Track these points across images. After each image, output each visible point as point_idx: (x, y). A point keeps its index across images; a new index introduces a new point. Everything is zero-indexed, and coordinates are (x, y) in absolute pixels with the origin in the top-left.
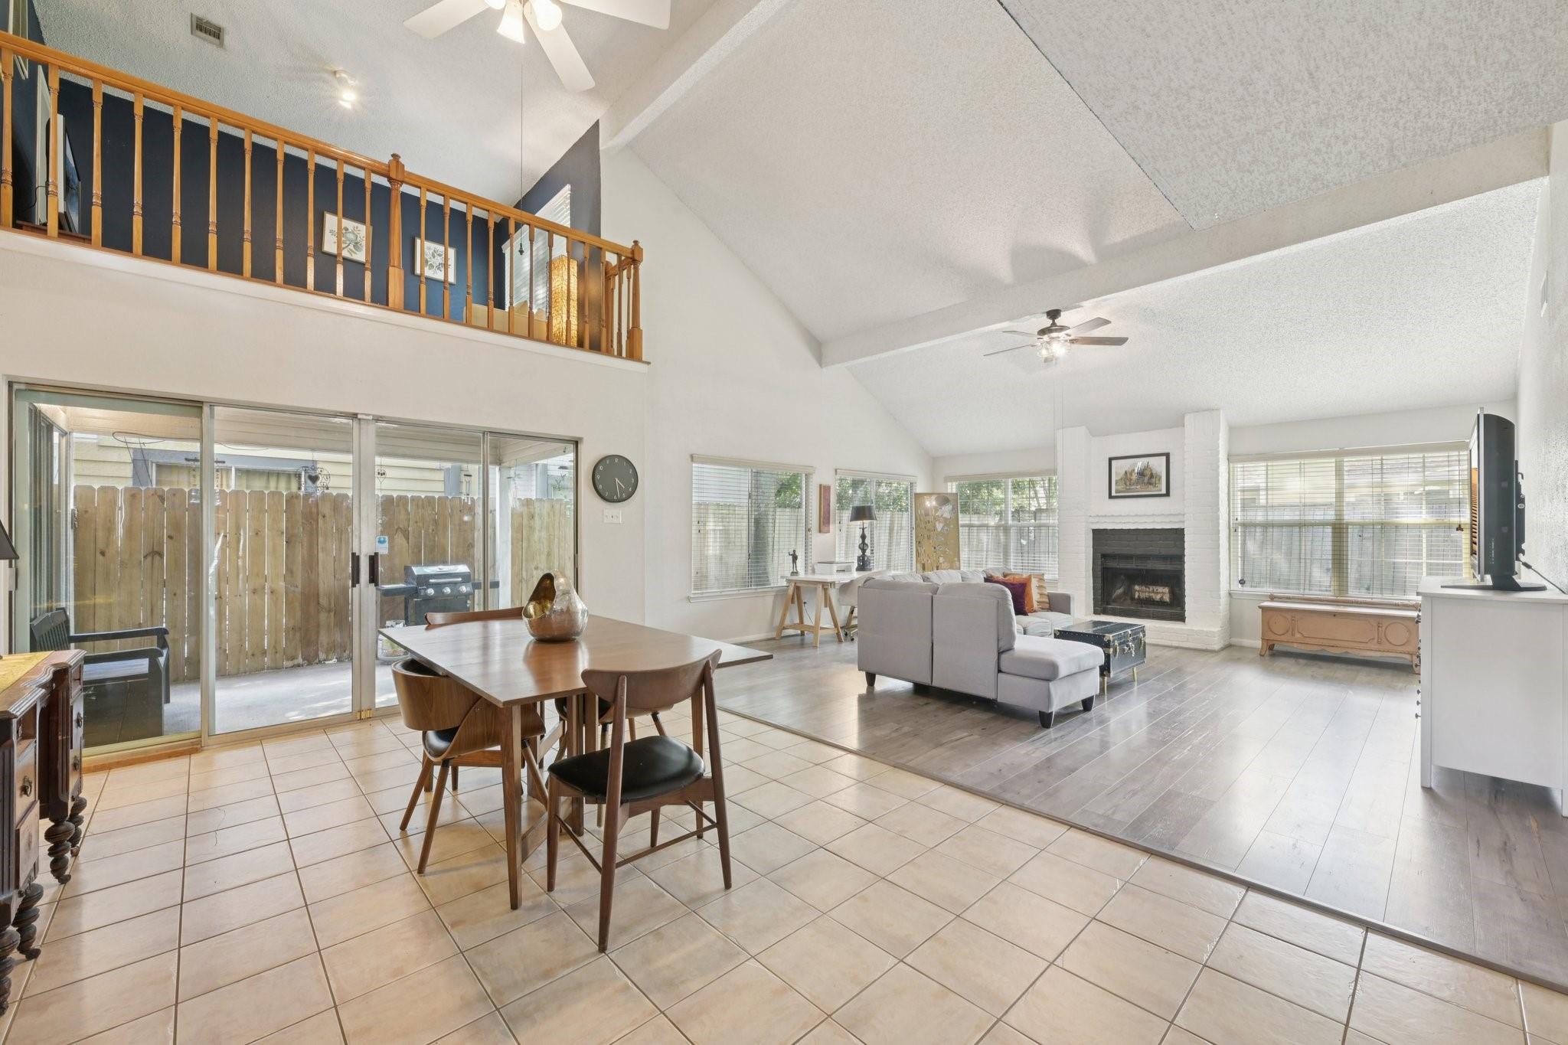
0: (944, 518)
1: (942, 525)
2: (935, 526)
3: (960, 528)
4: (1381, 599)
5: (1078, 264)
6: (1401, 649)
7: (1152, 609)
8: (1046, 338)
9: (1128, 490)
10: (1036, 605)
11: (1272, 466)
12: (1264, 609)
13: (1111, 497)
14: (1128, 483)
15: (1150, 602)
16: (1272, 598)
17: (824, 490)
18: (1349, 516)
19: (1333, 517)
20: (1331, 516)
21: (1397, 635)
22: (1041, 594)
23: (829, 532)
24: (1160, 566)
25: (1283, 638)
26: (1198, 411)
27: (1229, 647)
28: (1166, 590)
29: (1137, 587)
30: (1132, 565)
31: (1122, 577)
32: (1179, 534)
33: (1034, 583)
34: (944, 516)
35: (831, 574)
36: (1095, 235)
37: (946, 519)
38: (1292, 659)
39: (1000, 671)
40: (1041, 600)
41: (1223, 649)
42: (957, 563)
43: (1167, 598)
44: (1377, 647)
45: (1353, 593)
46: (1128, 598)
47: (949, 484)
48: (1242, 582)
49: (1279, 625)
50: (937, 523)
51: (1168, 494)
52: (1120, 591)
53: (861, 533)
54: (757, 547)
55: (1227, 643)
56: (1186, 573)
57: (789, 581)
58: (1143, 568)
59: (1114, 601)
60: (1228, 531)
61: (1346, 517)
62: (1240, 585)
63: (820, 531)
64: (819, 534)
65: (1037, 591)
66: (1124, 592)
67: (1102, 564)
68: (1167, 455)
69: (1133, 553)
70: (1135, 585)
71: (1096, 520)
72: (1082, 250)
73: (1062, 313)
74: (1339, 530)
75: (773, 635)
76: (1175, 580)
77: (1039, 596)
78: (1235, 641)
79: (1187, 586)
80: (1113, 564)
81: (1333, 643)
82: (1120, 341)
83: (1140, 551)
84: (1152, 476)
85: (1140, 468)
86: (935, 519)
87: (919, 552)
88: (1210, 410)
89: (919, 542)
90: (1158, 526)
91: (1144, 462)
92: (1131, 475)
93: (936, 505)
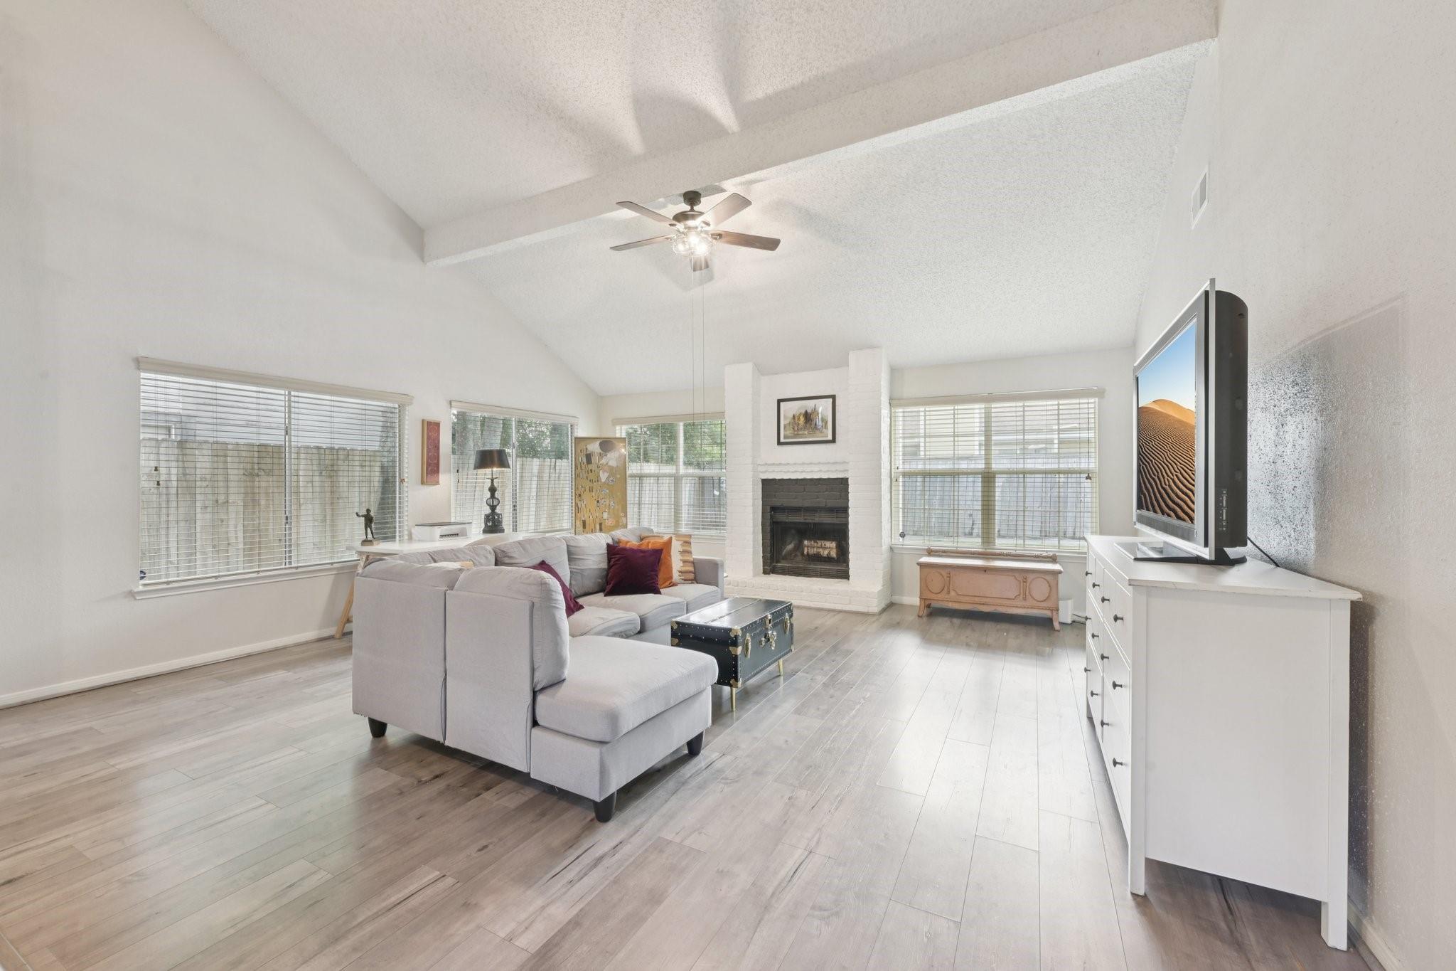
0: (610, 466)
1: (606, 475)
2: (598, 476)
3: (628, 479)
4: (1022, 550)
5: (719, 131)
6: (1044, 604)
7: (820, 567)
8: (680, 226)
9: (796, 436)
10: (676, 576)
11: (930, 411)
12: (922, 565)
13: (779, 443)
14: (796, 428)
15: (817, 558)
16: (930, 552)
17: (431, 428)
18: (995, 466)
19: (983, 466)
20: (981, 465)
21: (1039, 589)
22: (684, 562)
23: (437, 483)
24: (826, 519)
25: (940, 596)
26: (861, 347)
27: (890, 606)
28: (833, 545)
29: (806, 542)
30: (799, 519)
31: (793, 531)
32: (843, 483)
33: (676, 547)
34: (610, 464)
35: (433, 541)
37: (611, 468)
38: (946, 619)
39: (535, 723)
40: (684, 569)
41: (884, 610)
42: (624, 519)
43: (834, 554)
44: (1023, 603)
45: (1001, 544)
46: (799, 554)
47: (618, 428)
48: (903, 535)
49: (936, 584)
50: (601, 472)
51: (833, 441)
52: (790, 547)
53: (489, 485)
54: (383, 504)
55: (888, 602)
56: (851, 526)
57: (361, 553)
58: (810, 521)
59: (785, 558)
60: (889, 480)
61: (993, 466)
62: (901, 539)
63: (422, 483)
64: (422, 487)
65: (680, 557)
66: (795, 547)
67: (772, 517)
68: (833, 397)
69: (800, 505)
70: (805, 539)
71: (766, 469)
72: (722, 111)
73: (702, 199)
74: (988, 478)
75: (331, 631)
76: (839, 534)
77: (681, 564)
78: (896, 599)
79: (851, 541)
80: (782, 518)
81: (984, 600)
82: (771, 244)
83: (807, 504)
84: (818, 420)
85: (806, 412)
86: (598, 467)
87: (580, 507)
88: (872, 347)
89: (580, 495)
90: (825, 476)
91: (810, 405)
92: (799, 419)
93: (600, 451)
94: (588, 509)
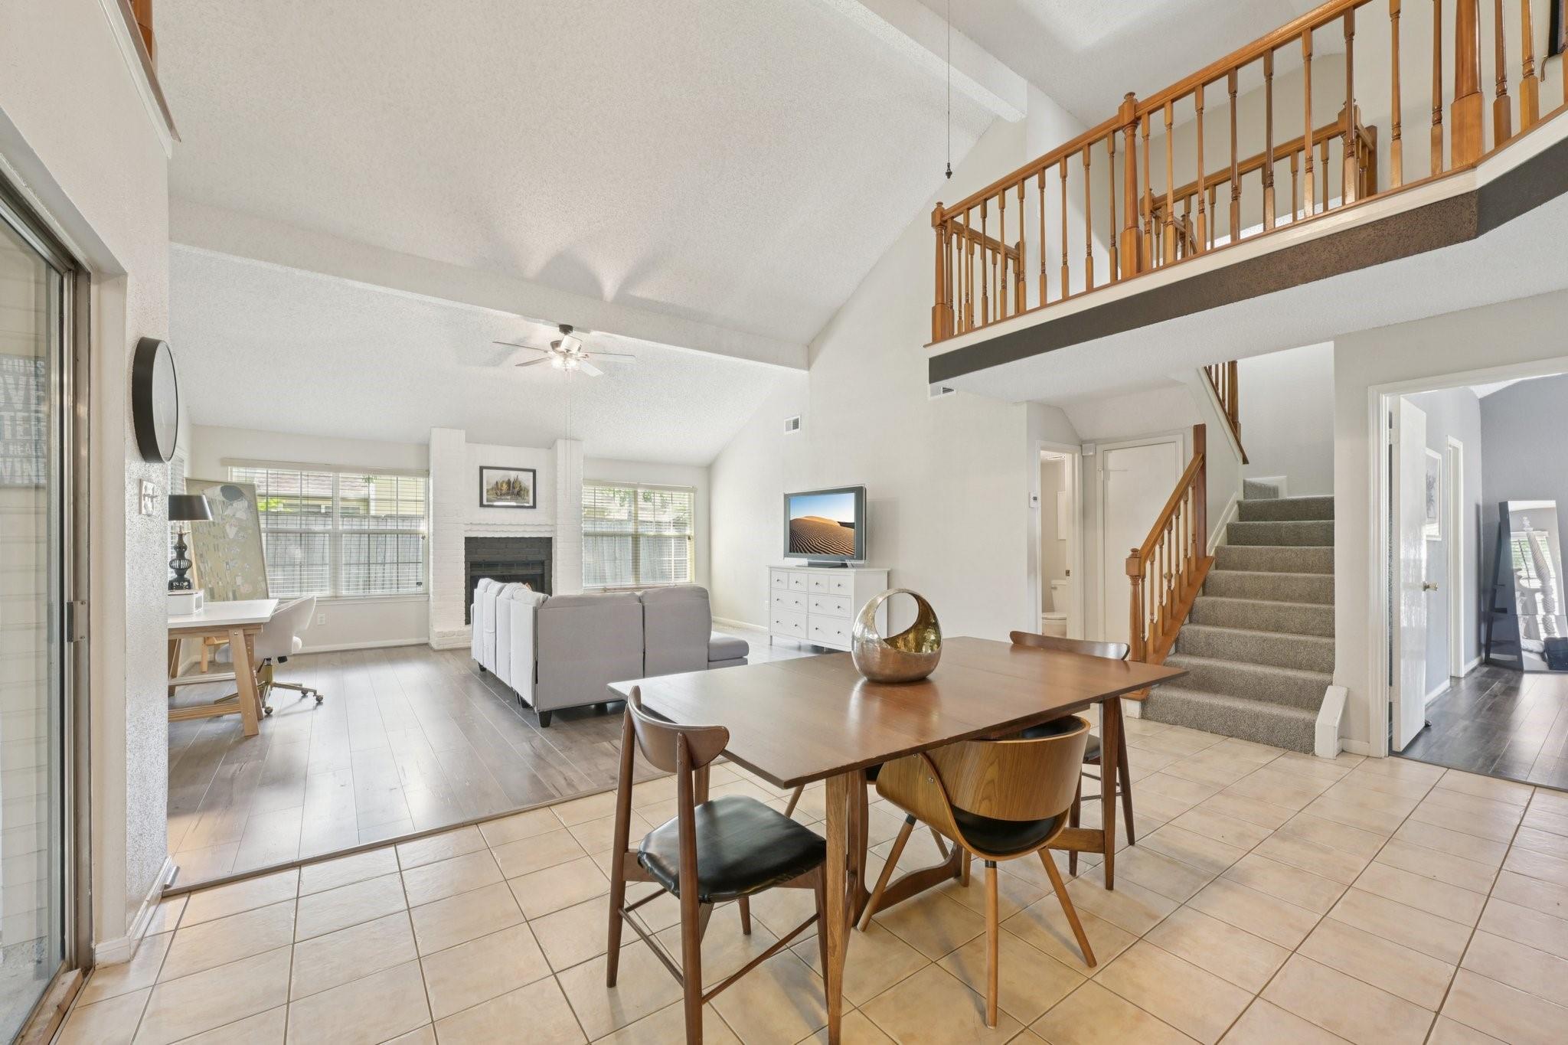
0: (238, 519)
1: (235, 529)
2: (225, 532)
5: (599, 297)
9: (498, 500)
13: (482, 505)
14: (499, 494)
18: (641, 530)
20: (631, 529)
26: (568, 438)
32: (547, 541)
34: (238, 516)
36: (628, 282)
37: (240, 521)
42: (264, 584)
45: (643, 583)
47: (232, 469)
50: (227, 527)
51: (534, 507)
61: (639, 531)
67: (470, 572)
68: (534, 472)
69: (500, 560)
71: (469, 527)
73: (573, 331)
74: (635, 539)
80: (478, 572)
83: (509, 559)
84: (521, 490)
85: (509, 480)
86: (223, 519)
87: (202, 569)
88: (576, 440)
89: (201, 555)
90: (527, 535)
91: (513, 475)
92: (502, 486)
93: (224, 499)
94: (215, 574)
